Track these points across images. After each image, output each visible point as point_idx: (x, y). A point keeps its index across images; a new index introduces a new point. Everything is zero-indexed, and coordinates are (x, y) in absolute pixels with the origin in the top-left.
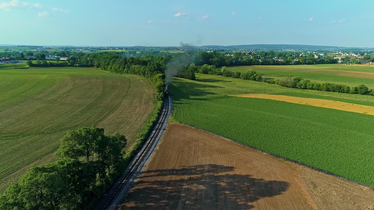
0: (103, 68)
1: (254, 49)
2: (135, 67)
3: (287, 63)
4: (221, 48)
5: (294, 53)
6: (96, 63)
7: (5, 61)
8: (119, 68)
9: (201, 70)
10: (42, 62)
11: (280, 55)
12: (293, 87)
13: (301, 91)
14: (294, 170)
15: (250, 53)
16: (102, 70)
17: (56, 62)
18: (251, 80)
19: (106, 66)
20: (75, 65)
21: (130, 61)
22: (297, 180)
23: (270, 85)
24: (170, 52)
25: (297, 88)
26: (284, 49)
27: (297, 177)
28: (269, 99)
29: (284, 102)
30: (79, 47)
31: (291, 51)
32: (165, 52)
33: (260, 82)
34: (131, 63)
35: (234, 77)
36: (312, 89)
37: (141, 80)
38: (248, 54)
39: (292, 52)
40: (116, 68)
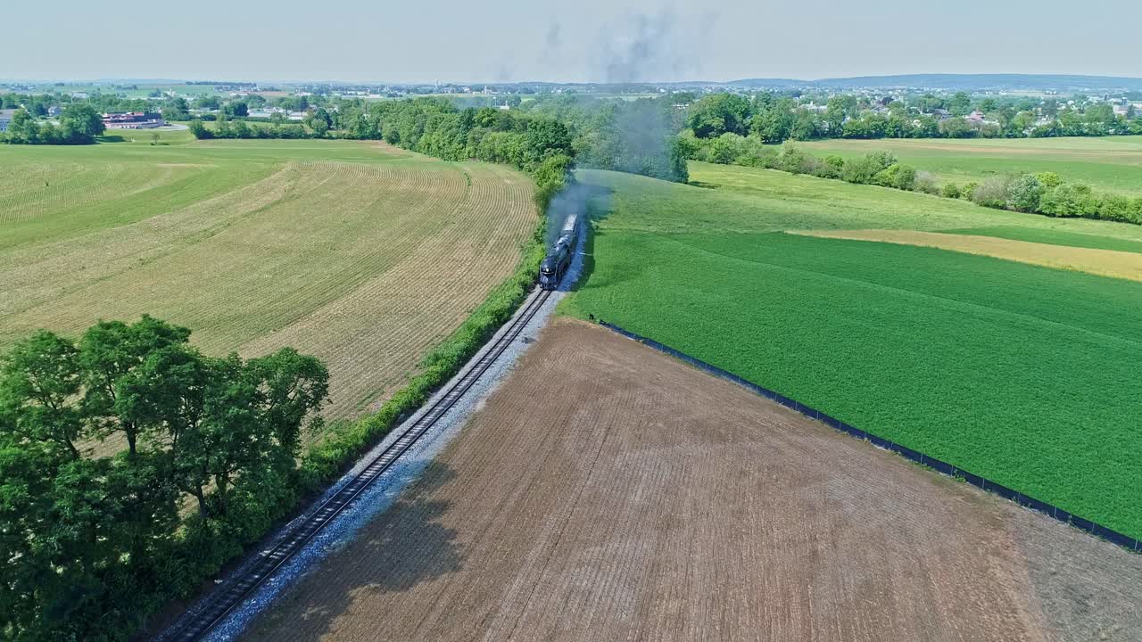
0: (407, 145)
1: (902, 90)
2: (494, 139)
3: (1012, 133)
4: (794, 87)
5: (1039, 100)
6: (386, 129)
7: (131, 121)
8: (450, 143)
9: (710, 153)
10: (232, 126)
11: (989, 106)
12: (1026, 210)
13: (1053, 224)
14: (996, 525)
15: (886, 101)
16: (405, 148)
17: (271, 125)
18: (878, 184)
19: (414, 138)
20: (327, 135)
21: (483, 121)
22: (999, 574)
23: (942, 202)
24: (625, 99)
25: (1040, 213)
26: (1006, 89)
27: (1005, 558)
28: (933, 246)
29: (987, 257)
30: (357, 87)
31: (1030, 95)
32: (610, 98)
33: (907, 192)
34: (487, 126)
35: (819, 176)
36: (1096, 217)
37: (508, 178)
38: (879, 102)
39: (1033, 99)
40: (441, 144)
